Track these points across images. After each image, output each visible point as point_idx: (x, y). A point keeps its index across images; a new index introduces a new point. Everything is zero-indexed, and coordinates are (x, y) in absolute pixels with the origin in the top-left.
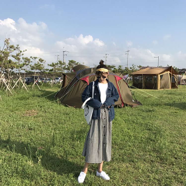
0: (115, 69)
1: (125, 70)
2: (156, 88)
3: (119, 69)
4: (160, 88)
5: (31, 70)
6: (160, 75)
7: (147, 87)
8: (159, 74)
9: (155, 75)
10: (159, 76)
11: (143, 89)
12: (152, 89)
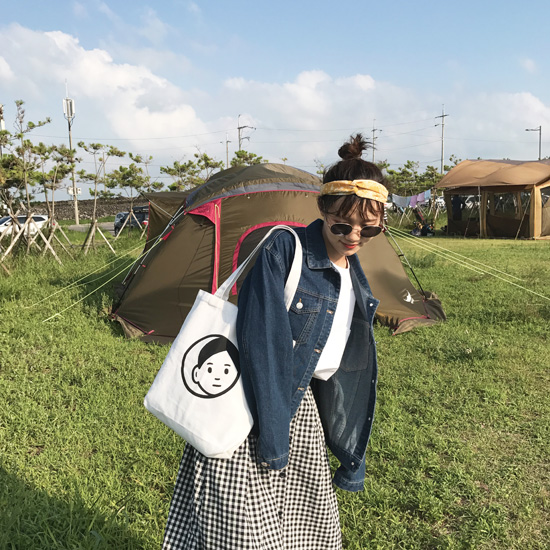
0: (391, 173)
1: (427, 174)
2: (526, 232)
3: (404, 173)
4: (543, 234)
5: (107, 189)
6: (542, 187)
7: (495, 232)
8: (539, 184)
9: (522, 188)
10: (537, 190)
11: (482, 238)
12: (511, 236)
